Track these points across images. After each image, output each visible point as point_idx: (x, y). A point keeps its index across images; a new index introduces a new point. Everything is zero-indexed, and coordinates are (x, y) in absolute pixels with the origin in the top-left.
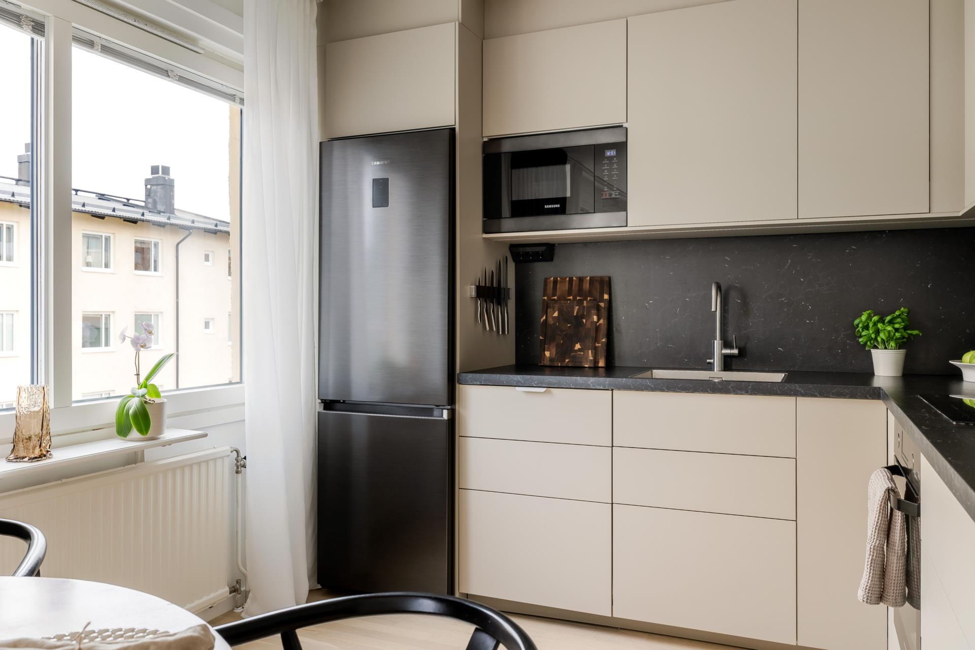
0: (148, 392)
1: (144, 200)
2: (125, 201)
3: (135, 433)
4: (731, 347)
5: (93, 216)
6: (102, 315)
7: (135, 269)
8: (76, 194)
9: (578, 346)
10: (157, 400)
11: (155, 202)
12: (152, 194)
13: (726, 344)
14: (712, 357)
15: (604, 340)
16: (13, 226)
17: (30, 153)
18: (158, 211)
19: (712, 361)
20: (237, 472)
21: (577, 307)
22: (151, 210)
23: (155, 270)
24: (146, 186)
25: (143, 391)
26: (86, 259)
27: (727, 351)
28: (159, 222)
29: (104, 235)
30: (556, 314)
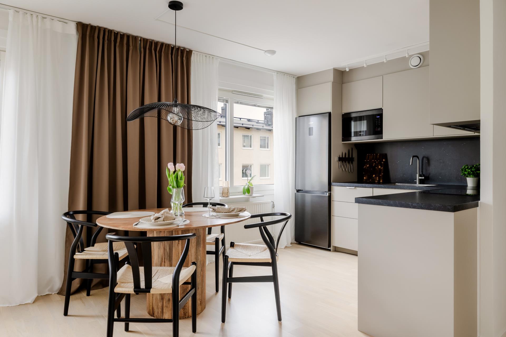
0: (250, 184)
1: (264, 120)
2: (257, 121)
3: (247, 194)
4: (422, 177)
5: (246, 128)
6: (249, 165)
7: (260, 148)
8: (240, 120)
9: (374, 176)
10: (252, 186)
11: (268, 121)
12: (267, 118)
13: (420, 176)
14: (416, 180)
15: (382, 174)
16: (220, 133)
17: (225, 106)
18: (269, 125)
19: (416, 181)
20: (273, 208)
21: (374, 164)
22: (267, 125)
23: (267, 148)
24: (264, 115)
25: (249, 184)
26: (243, 144)
27: (421, 178)
28: (269, 129)
29: (249, 135)
30: (368, 166)
